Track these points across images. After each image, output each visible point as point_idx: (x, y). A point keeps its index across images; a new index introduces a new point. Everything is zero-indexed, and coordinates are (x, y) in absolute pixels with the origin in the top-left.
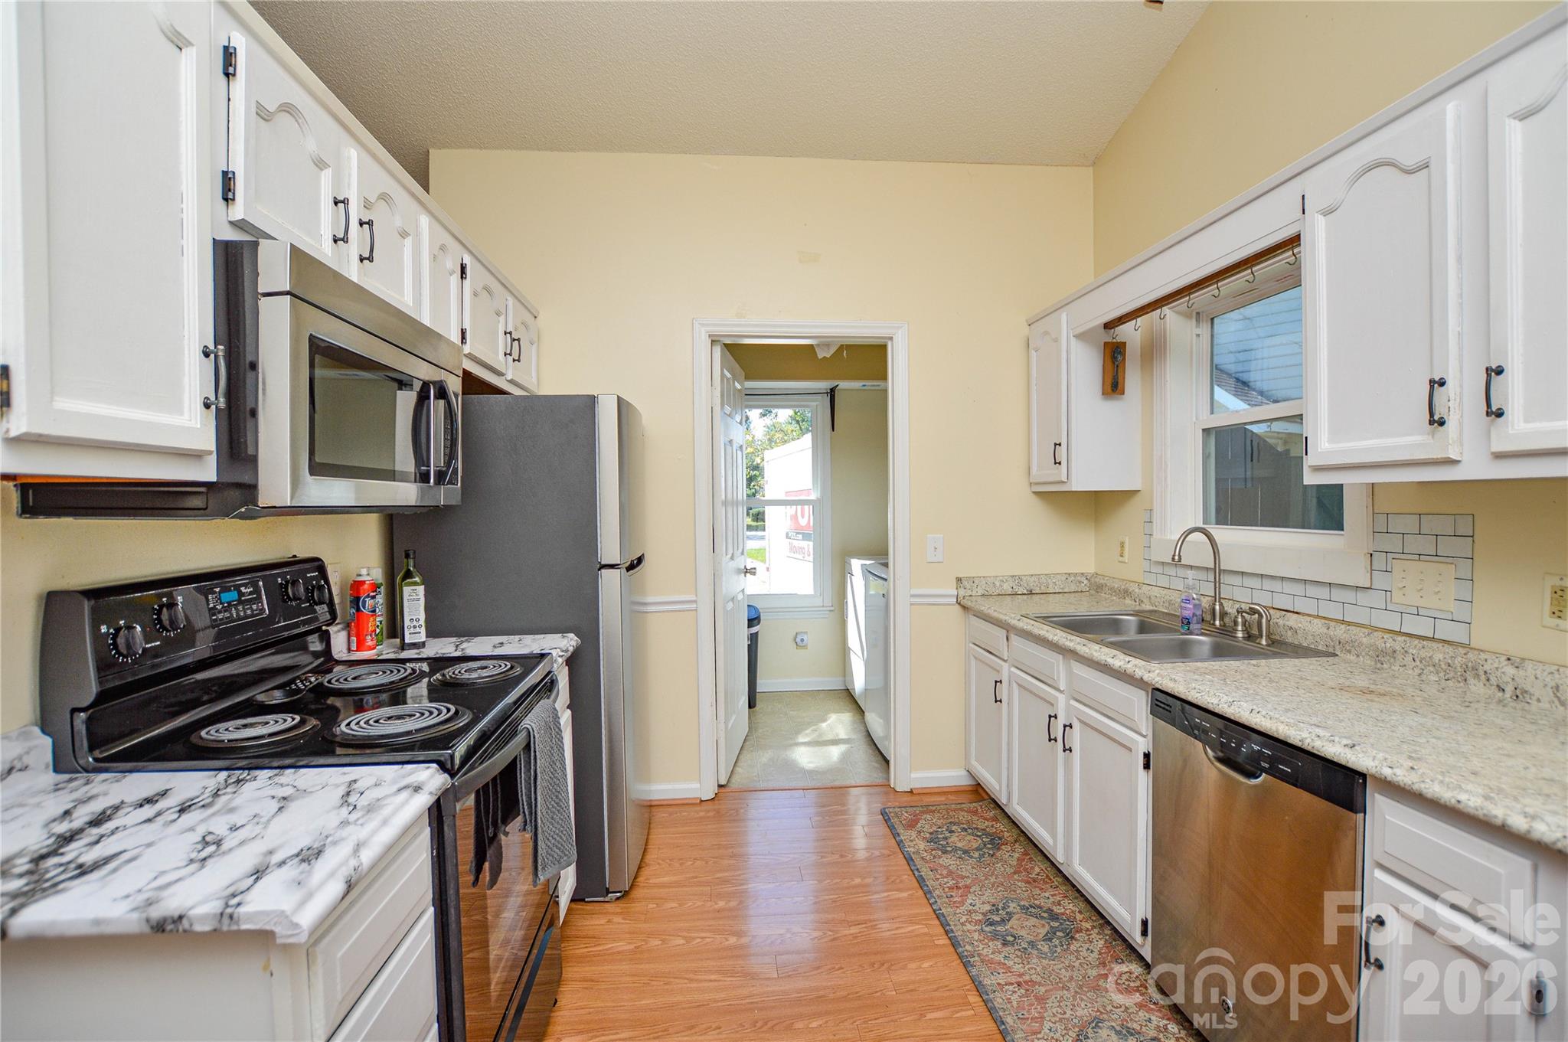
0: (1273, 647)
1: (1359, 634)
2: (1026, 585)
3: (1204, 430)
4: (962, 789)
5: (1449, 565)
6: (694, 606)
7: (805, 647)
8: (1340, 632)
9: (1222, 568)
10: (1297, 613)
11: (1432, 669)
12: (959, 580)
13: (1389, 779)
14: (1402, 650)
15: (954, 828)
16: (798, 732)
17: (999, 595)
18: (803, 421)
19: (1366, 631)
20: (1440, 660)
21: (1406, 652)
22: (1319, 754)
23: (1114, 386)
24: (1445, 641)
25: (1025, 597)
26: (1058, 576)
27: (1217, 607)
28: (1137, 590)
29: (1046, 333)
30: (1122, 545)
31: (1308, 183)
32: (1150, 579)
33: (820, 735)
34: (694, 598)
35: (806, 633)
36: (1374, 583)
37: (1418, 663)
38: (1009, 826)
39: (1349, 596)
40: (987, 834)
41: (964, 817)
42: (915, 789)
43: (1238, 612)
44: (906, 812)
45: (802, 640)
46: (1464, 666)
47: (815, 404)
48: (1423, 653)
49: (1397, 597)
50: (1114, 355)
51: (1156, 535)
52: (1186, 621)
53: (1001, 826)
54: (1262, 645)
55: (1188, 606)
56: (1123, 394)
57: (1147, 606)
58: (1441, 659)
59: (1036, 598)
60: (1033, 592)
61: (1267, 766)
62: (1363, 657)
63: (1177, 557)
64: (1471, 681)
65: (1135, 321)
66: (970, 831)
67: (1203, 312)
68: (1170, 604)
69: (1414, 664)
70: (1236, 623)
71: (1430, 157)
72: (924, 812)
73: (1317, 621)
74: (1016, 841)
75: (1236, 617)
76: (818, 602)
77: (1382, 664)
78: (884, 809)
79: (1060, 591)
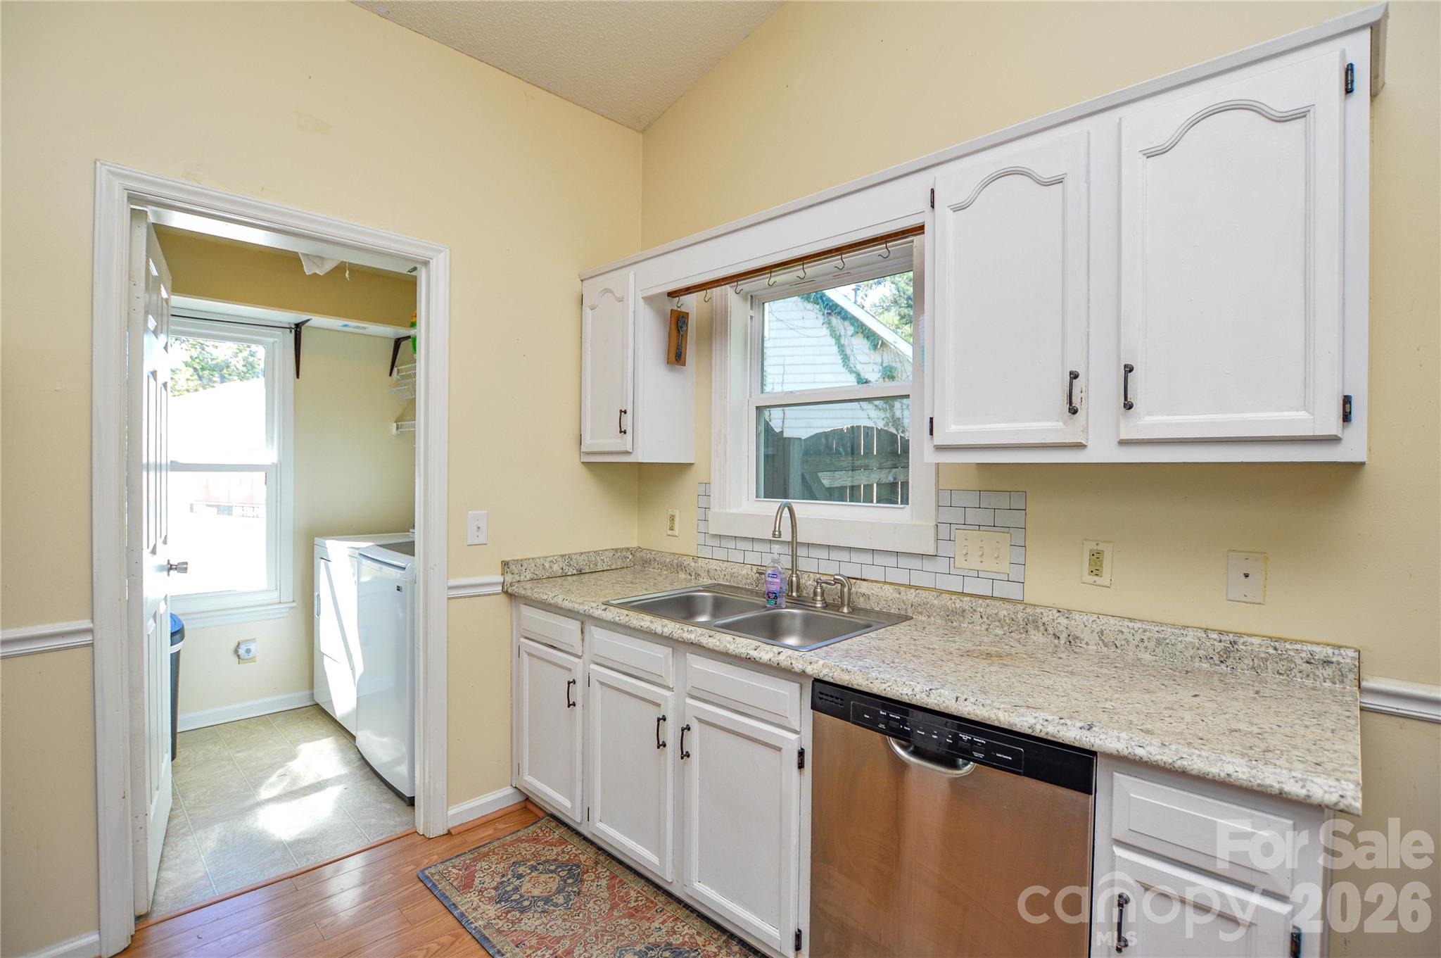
0: (853, 614)
1: (930, 597)
2: (575, 565)
3: (757, 407)
4: (510, 810)
5: (1006, 534)
6: (87, 638)
7: (252, 660)
8: (911, 595)
9: (798, 541)
10: (865, 580)
11: (998, 624)
12: (505, 564)
13: (1145, 759)
14: (971, 610)
15: (521, 870)
16: (257, 783)
17: (549, 577)
18: (203, 369)
19: (935, 593)
20: (1004, 616)
21: (974, 610)
22: (1056, 740)
23: (676, 357)
24: (1001, 599)
25: (574, 578)
26: (606, 552)
27: (794, 579)
28: (693, 564)
29: (607, 291)
30: (672, 518)
31: (941, 178)
32: (706, 552)
33: (294, 781)
34: (91, 625)
35: (253, 640)
36: (939, 551)
37: (985, 619)
38: (582, 845)
39: (916, 564)
40: (562, 865)
41: (526, 849)
42: (453, 828)
43: (818, 583)
44: (454, 867)
45: (248, 651)
46: (1026, 620)
47: (271, 340)
48: (989, 611)
49: (960, 562)
50: (678, 322)
51: (715, 509)
52: (772, 596)
53: (574, 848)
54: (843, 613)
55: (775, 580)
56: (685, 365)
57: (705, 580)
58: (1006, 615)
59: (586, 578)
60: (583, 571)
61: (981, 756)
62: (934, 617)
63: (777, 533)
64: (1032, 632)
65: (705, 291)
66: (541, 867)
67: (755, 296)
68: (731, 576)
69: (981, 621)
70: (815, 594)
71: (1066, 174)
72: (475, 860)
73: (887, 587)
74: (597, 863)
75: (816, 588)
76: (274, 596)
77: (952, 622)
78: (423, 871)
79: (608, 568)
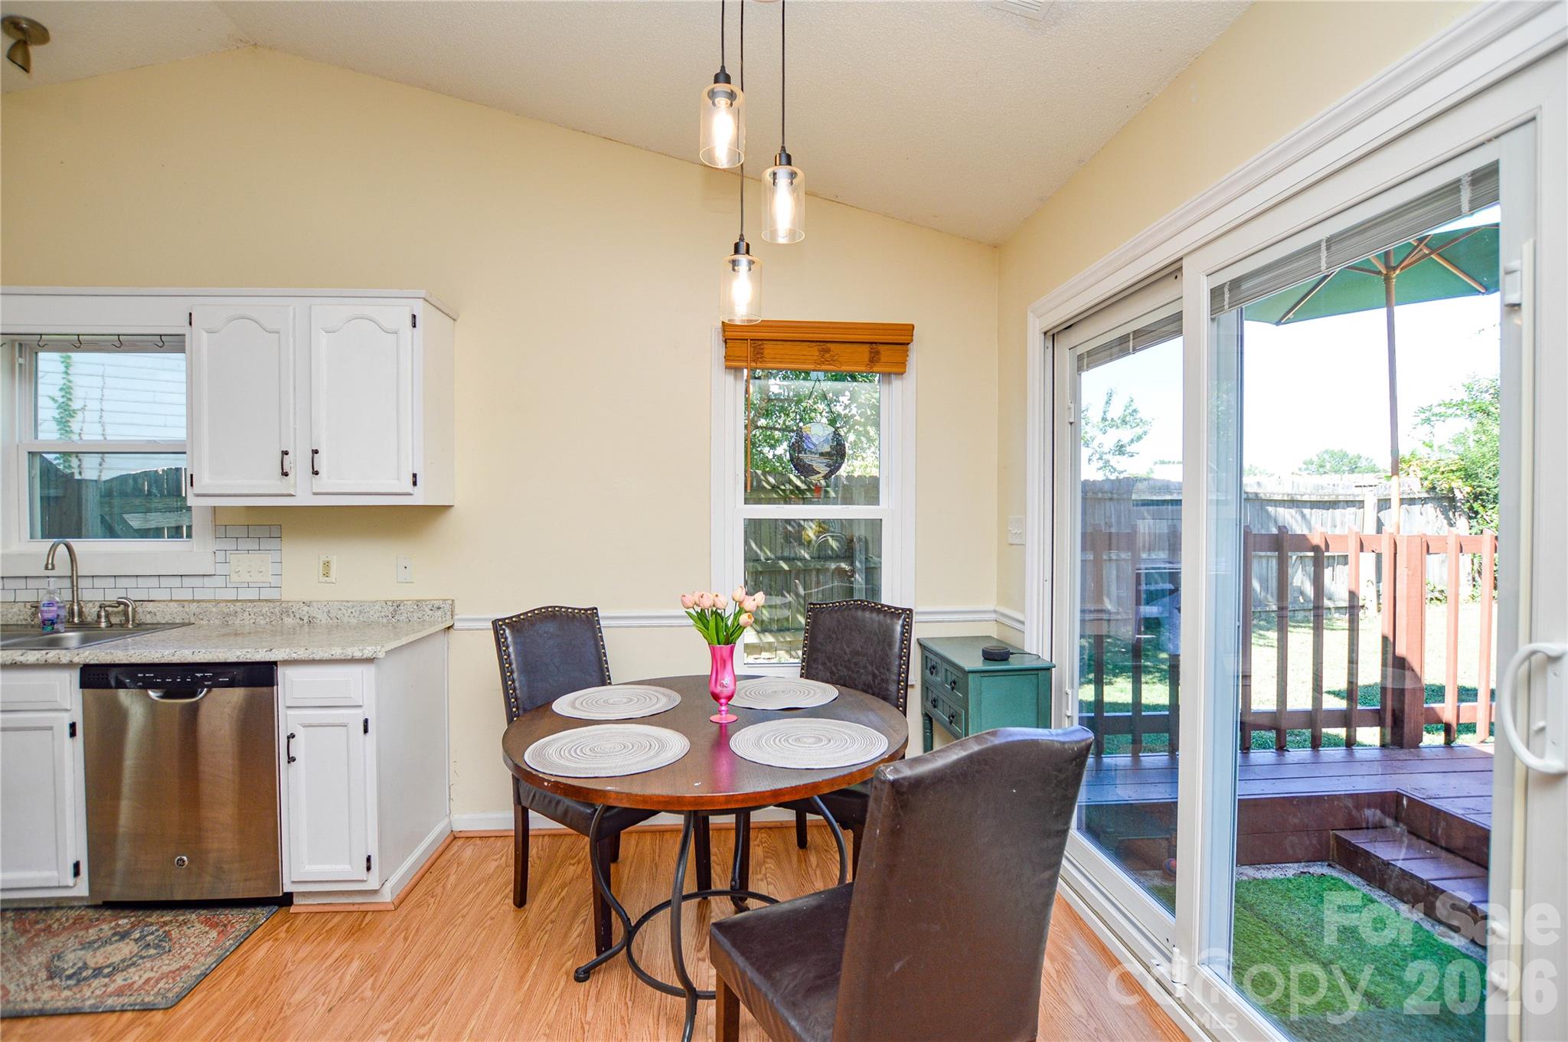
0: (139, 628)
1: (208, 607)
3: (30, 453)
5: (268, 555)
8: (193, 608)
9: (78, 574)
10: (151, 601)
11: (262, 617)
14: (242, 611)
19: (213, 603)
24: (264, 600)
27: (75, 607)
31: (195, 305)
36: (216, 571)
37: (252, 616)
39: (197, 582)
43: (101, 608)
46: (281, 611)
48: (255, 609)
49: (234, 578)
52: (48, 622)
54: (130, 629)
55: (52, 608)
58: (267, 610)
61: (210, 683)
62: (213, 621)
64: (286, 618)
67: (26, 344)
69: (249, 617)
70: (99, 617)
71: (281, 329)
73: (172, 604)
75: (99, 612)
